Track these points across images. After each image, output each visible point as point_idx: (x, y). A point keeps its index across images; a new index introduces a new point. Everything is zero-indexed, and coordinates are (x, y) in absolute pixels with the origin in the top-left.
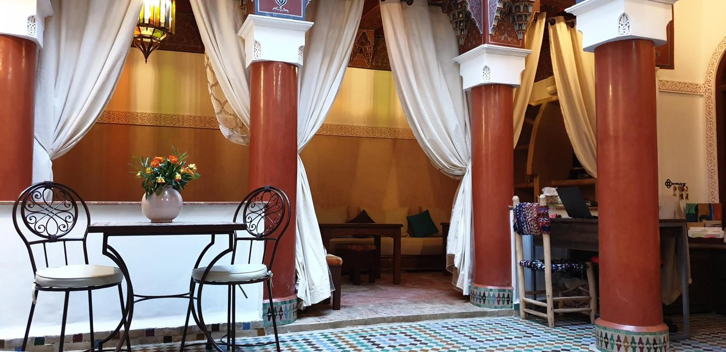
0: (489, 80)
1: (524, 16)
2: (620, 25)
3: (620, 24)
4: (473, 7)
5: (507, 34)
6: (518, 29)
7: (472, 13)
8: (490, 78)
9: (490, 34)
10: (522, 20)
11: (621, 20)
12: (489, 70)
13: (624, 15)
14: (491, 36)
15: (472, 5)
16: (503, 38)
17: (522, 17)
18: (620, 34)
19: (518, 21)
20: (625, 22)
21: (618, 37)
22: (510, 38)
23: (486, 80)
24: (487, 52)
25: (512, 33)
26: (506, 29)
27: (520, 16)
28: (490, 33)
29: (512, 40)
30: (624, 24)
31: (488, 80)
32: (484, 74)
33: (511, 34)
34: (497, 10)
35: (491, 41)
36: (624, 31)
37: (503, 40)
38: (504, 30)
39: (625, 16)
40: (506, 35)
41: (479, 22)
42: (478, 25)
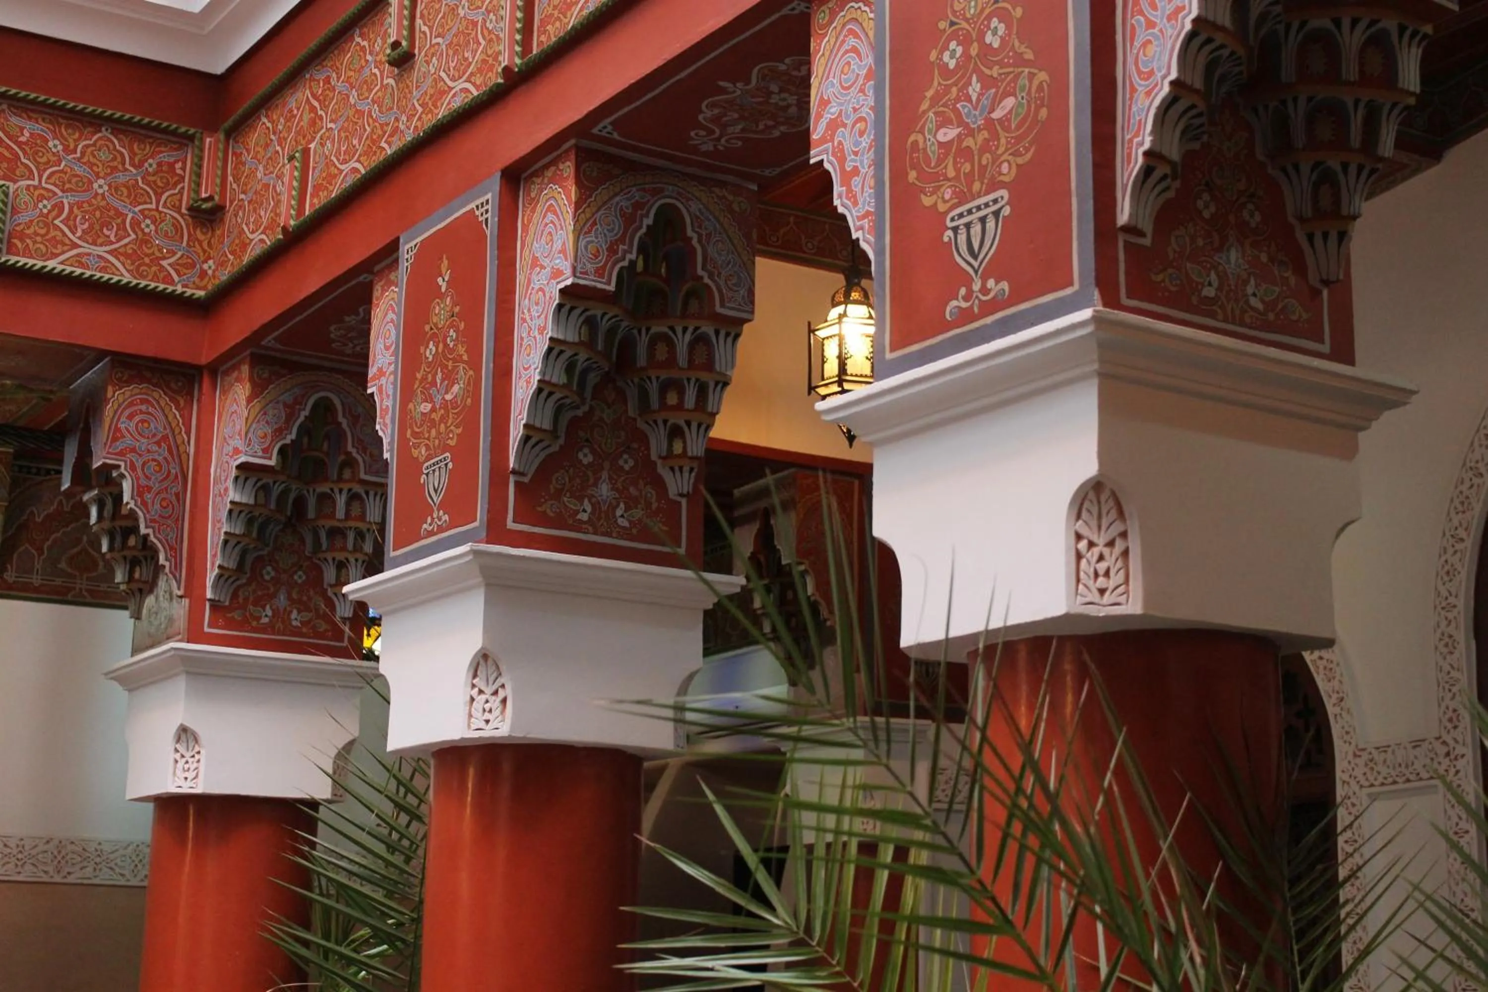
0: (192, 784)
1: (351, 536)
2: (476, 690)
3: (473, 686)
4: (149, 489)
5: (289, 598)
6: (333, 581)
7: (140, 514)
8: (196, 777)
9: (209, 600)
10: (344, 549)
11: (479, 673)
12: (196, 741)
13: (485, 657)
14: (211, 606)
15: (143, 482)
16: (270, 613)
17: (345, 536)
18: (474, 727)
19: (331, 548)
20: (491, 679)
21: (463, 739)
22: (299, 612)
23: (181, 782)
24: (188, 673)
25: (312, 593)
26: (284, 577)
27: (336, 533)
28: (209, 594)
29: (309, 622)
30: (489, 690)
31: (189, 783)
32: (178, 756)
33: (305, 598)
34: (230, 511)
35: (210, 626)
36: (487, 716)
37: (265, 620)
38: (276, 581)
39: (490, 662)
40: (282, 600)
41: (171, 548)
42: (167, 559)
